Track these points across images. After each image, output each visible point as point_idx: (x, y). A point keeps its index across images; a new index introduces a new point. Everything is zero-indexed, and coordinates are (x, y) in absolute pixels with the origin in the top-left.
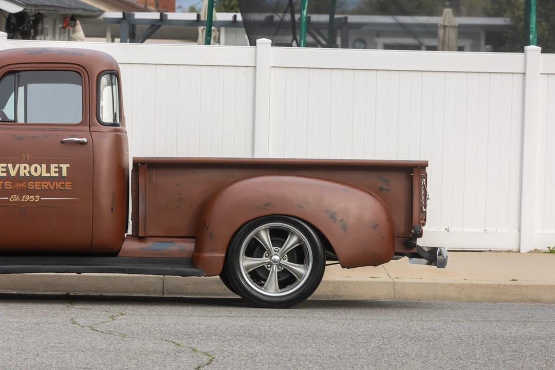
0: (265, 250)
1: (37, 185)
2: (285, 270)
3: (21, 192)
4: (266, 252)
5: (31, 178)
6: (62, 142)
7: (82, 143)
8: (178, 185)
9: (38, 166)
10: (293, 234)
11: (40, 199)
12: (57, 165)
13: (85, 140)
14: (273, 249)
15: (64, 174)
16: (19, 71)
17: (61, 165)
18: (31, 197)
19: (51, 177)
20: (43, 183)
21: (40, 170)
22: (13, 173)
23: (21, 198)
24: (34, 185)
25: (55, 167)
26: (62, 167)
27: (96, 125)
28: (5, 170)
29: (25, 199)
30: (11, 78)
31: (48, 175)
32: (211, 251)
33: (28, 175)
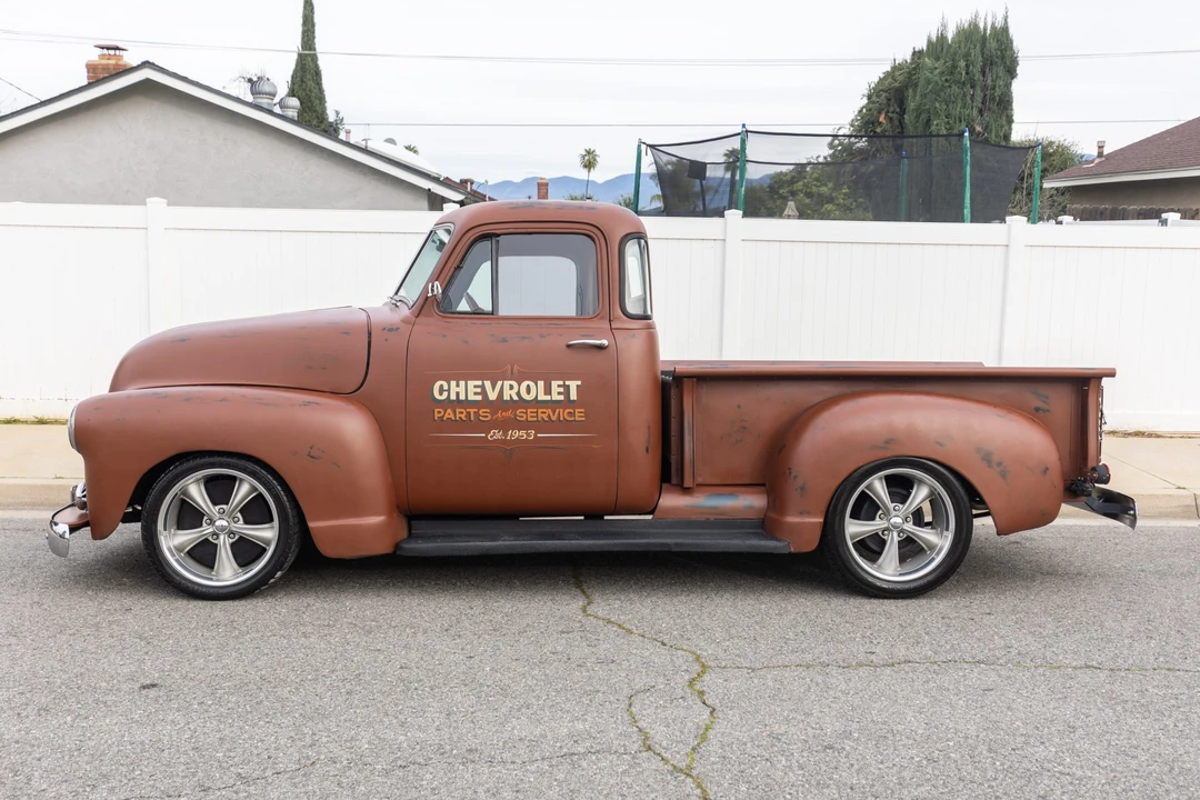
0: (878, 508)
1: (530, 415)
2: (908, 537)
3: (505, 426)
4: (880, 512)
5: (522, 402)
6: (569, 346)
7: (600, 347)
8: (739, 407)
9: (532, 384)
10: (921, 482)
11: (535, 435)
12: (561, 383)
13: (605, 342)
14: (891, 506)
15: (573, 396)
16: (498, 235)
17: (567, 383)
18: (523, 433)
19: (552, 401)
20: (540, 411)
21: (535, 391)
22: (493, 396)
23: (505, 434)
24: (526, 413)
25: (559, 386)
26: (568, 386)
27: (618, 318)
28: (479, 390)
29: (512, 436)
30: (486, 245)
31: (548, 398)
32: (801, 513)
33: (515, 398)
